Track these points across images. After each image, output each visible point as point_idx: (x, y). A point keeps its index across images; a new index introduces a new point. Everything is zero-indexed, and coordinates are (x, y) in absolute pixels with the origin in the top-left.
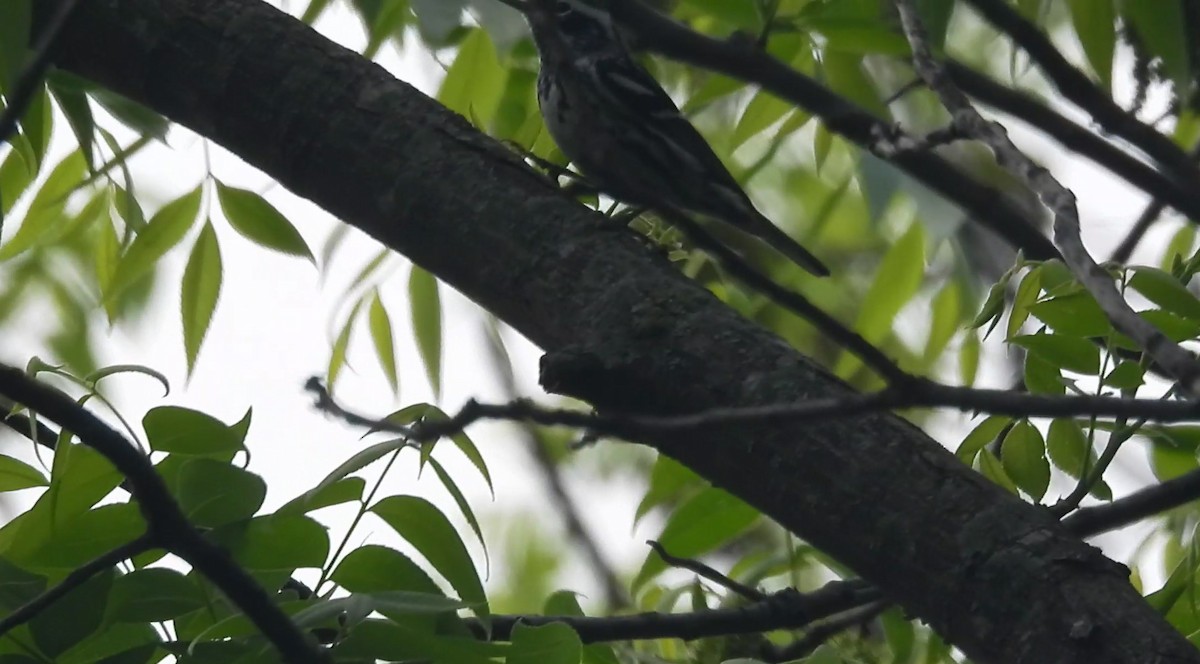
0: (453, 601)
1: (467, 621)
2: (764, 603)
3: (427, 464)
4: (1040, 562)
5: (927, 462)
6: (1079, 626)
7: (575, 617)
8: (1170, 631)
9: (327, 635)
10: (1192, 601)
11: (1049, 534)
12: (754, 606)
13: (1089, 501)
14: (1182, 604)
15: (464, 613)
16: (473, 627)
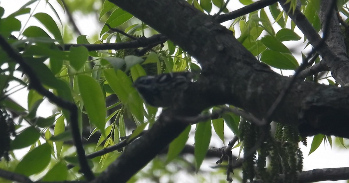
0: (53, 40)
1: (57, 45)
2: (136, 40)
3: (48, 4)
4: (209, 30)
5: (179, 4)
6: (220, 47)
7: (86, 44)
8: (244, 48)
9: (21, 49)
10: (249, 40)
11: (212, 22)
12: (133, 41)
13: (222, 13)
14: (247, 40)
15: (57, 43)
16: (60, 47)
